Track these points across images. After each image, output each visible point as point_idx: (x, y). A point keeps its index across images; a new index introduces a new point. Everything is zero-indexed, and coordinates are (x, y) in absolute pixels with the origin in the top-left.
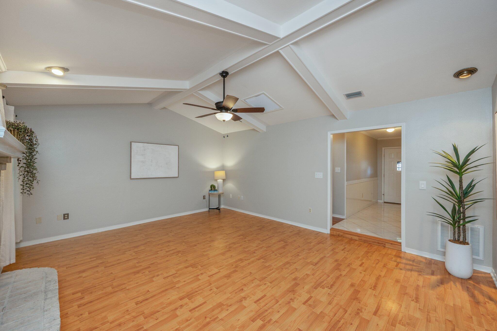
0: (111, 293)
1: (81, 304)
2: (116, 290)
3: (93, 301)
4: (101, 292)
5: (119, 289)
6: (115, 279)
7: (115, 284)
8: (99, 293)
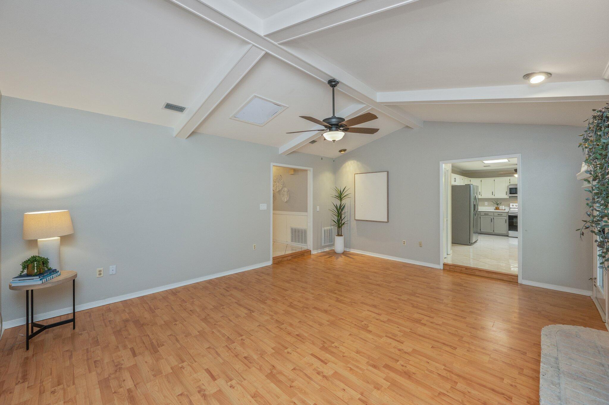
0: (464, 378)
1: (507, 399)
2: (456, 377)
3: (489, 388)
4: (473, 392)
5: (452, 375)
6: (440, 394)
7: (448, 386)
8: (476, 393)
